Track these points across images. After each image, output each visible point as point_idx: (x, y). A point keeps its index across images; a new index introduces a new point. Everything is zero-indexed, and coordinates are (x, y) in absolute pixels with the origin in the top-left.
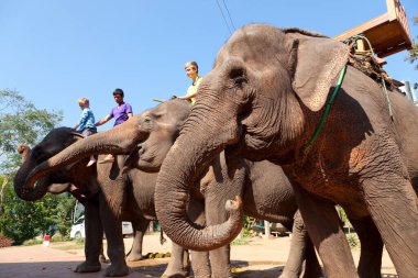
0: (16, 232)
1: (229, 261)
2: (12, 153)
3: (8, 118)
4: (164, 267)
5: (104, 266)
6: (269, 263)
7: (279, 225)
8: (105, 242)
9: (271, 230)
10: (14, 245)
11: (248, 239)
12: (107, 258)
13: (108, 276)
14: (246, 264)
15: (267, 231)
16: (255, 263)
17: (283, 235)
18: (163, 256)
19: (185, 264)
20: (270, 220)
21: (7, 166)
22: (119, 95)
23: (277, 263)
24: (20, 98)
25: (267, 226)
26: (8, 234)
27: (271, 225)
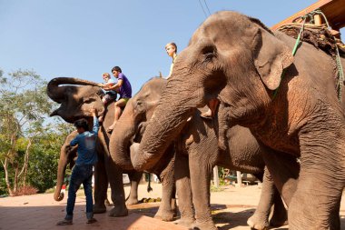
0: (40, 183)
1: (209, 205)
2: (34, 121)
3: (28, 93)
4: (156, 209)
5: (109, 208)
6: (242, 206)
7: (249, 176)
8: (109, 190)
9: (243, 179)
10: (38, 192)
11: (223, 187)
12: (111, 202)
13: (112, 216)
14: (224, 207)
15: (239, 180)
16: (231, 206)
17: (253, 183)
18: (155, 201)
19: (173, 207)
20: (243, 171)
21: (30, 132)
23: (249, 206)
24: (36, 77)
25: (239, 175)
26: (34, 185)
27: (242, 175)
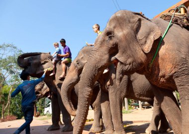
0: (18, 113)
1: (122, 122)
2: (13, 75)
3: (9, 58)
4: (91, 125)
5: (61, 127)
6: (142, 121)
7: (146, 103)
8: (61, 115)
9: (142, 105)
10: (17, 119)
11: (131, 110)
12: (63, 123)
13: (63, 131)
14: (131, 122)
15: (140, 106)
16: (135, 122)
17: (148, 107)
18: (90, 121)
19: (101, 124)
20: (142, 100)
21: (12, 81)
22: (63, 42)
23: (146, 121)
25: (140, 103)
26: (15, 114)
27: (142, 103)
